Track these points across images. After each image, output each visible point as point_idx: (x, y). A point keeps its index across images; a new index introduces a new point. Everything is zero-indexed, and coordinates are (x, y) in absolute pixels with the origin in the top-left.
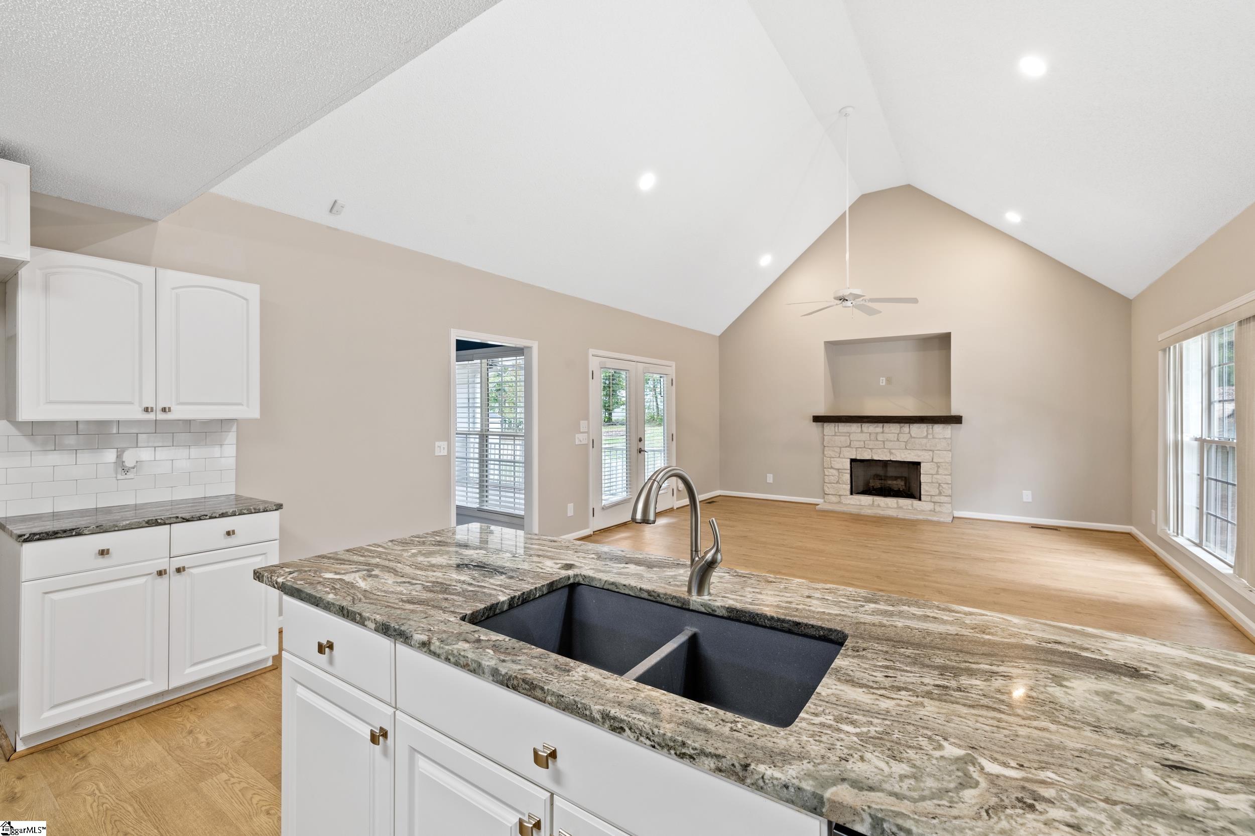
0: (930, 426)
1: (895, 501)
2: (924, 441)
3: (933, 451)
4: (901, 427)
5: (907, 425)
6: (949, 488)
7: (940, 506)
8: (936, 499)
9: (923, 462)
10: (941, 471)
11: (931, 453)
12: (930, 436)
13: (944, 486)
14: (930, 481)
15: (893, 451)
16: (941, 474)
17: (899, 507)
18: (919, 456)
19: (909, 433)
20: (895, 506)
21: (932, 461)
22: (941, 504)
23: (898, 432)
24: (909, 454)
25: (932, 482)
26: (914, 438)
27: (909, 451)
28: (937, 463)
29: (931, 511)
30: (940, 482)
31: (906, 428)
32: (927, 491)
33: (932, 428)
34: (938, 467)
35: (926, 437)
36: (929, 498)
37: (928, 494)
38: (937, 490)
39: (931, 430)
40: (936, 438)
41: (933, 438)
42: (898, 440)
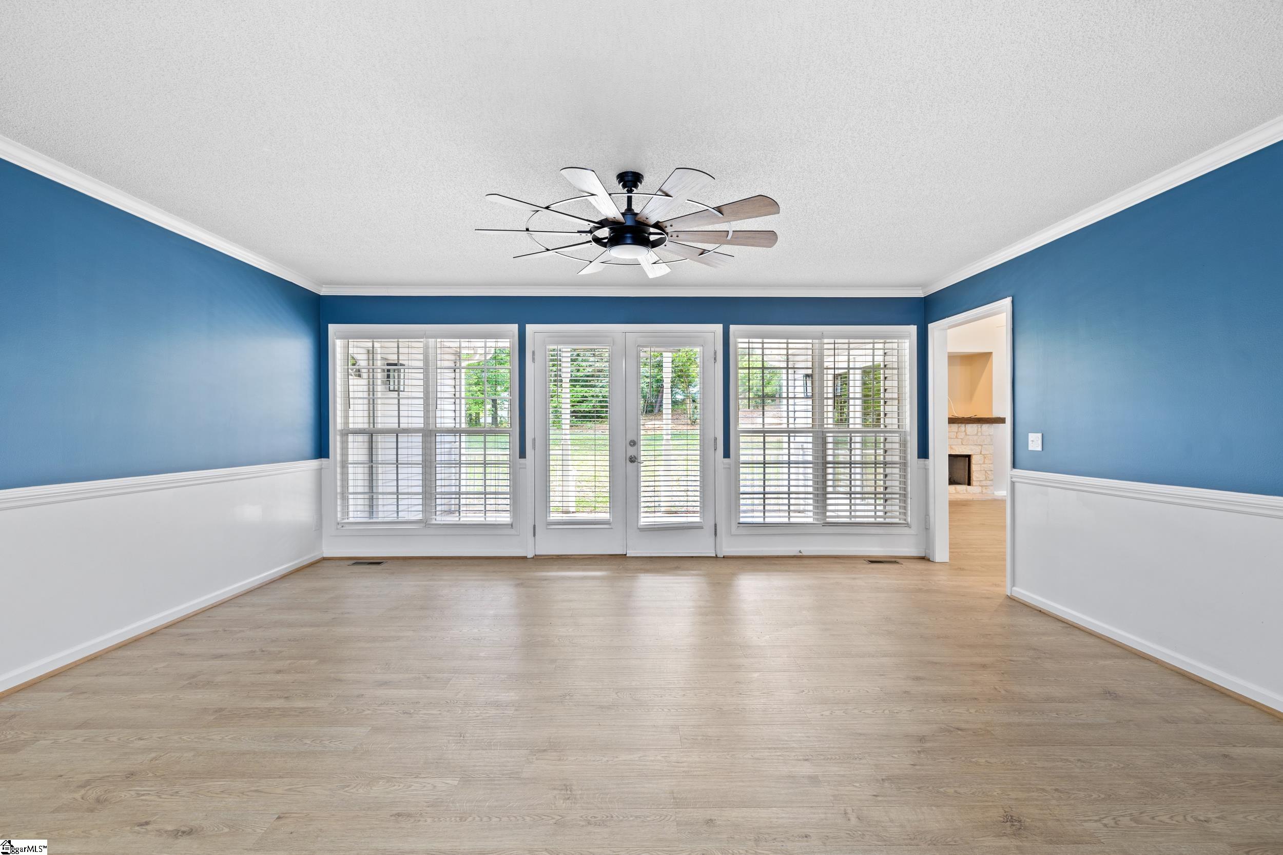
0: (979, 425)
1: (954, 488)
2: (976, 437)
3: (981, 445)
4: (959, 427)
5: (963, 425)
6: (992, 473)
7: (986, 488)
8: (984, 483)
9: (975, 455)
10: (987, 461)
11: (980, 447)
12: (979, 434)
13: (989, 472)
14: (979, 469)
15: (953, 447)
16: (987, 464)
17: (958, 493)
18: (972, 450)
19: (965, 431)
20: (954, 491)
21: (981, 454)
22: (986, 487)
23: (956, 431)
24: (965, 448)
25: (981, 470)
26: (969, 435)
27: (965, 446)
28: (984, 455)
29: (980, 493)
30: (986, 470)
31: (963, 427)
32: (977, 478)
33: (981, 427)
34: (985, 458)
35: (977, 435)
36: (978, 484)
37: (978, 480)
38: (984, 476)
39: (980, 429)
40: (984, 435)
41: (981, 435)
42: (957, 437)
